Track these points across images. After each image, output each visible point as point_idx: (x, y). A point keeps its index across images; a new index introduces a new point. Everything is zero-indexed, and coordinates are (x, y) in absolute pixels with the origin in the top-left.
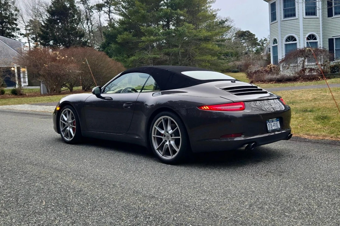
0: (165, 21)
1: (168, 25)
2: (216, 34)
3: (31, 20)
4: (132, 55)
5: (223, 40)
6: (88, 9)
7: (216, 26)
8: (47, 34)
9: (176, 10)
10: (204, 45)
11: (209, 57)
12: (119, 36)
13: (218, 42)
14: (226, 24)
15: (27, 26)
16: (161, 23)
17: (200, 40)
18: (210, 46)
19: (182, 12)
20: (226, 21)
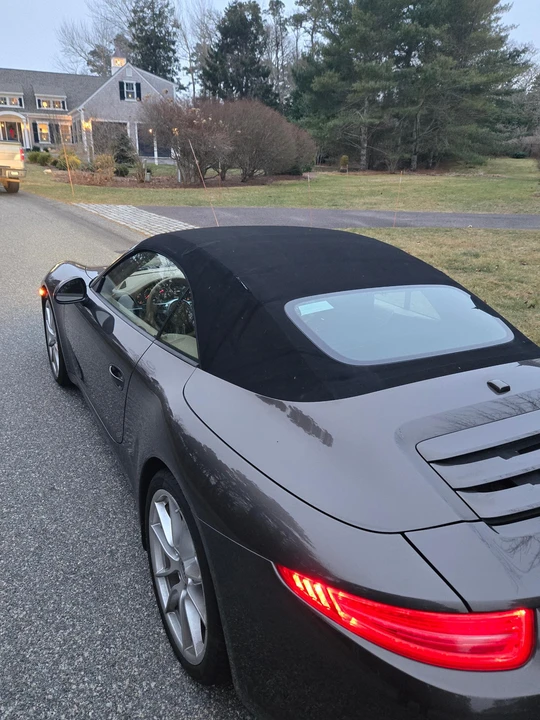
0: (403, 50)
1: (407, 59)
2: (497, 81)
3: (198, 44)
4: (334, 116)
5: (509, 93)
6: (280, 25)
7: (500, 62)
8: (216, 70)
9: (427, 26)
10: (468, 101)
11: (472, 128)
12: (316, 79)
13: (497, 95)
14: (524, 57)
15: (193, 55)
16: (397, 53)
17: (462, 90)
18: (479, 104)
19: (437, 32)
20: (524, 51)
